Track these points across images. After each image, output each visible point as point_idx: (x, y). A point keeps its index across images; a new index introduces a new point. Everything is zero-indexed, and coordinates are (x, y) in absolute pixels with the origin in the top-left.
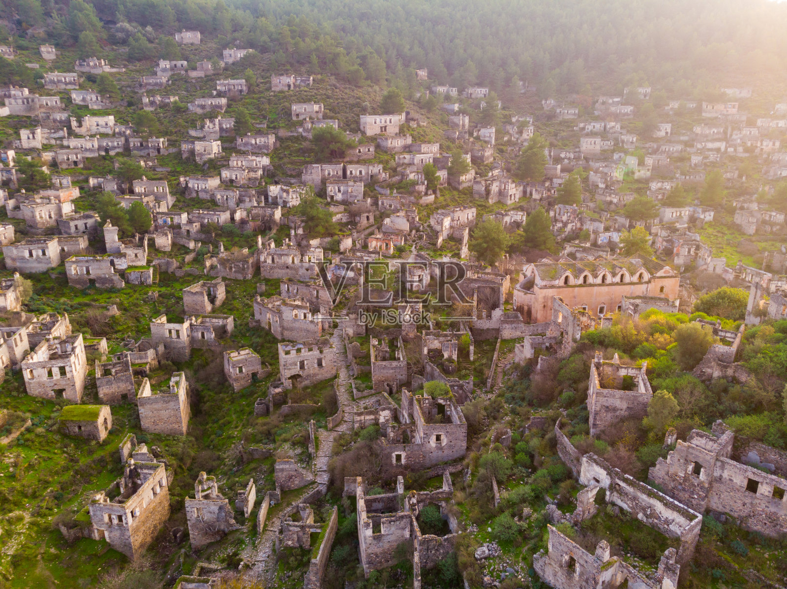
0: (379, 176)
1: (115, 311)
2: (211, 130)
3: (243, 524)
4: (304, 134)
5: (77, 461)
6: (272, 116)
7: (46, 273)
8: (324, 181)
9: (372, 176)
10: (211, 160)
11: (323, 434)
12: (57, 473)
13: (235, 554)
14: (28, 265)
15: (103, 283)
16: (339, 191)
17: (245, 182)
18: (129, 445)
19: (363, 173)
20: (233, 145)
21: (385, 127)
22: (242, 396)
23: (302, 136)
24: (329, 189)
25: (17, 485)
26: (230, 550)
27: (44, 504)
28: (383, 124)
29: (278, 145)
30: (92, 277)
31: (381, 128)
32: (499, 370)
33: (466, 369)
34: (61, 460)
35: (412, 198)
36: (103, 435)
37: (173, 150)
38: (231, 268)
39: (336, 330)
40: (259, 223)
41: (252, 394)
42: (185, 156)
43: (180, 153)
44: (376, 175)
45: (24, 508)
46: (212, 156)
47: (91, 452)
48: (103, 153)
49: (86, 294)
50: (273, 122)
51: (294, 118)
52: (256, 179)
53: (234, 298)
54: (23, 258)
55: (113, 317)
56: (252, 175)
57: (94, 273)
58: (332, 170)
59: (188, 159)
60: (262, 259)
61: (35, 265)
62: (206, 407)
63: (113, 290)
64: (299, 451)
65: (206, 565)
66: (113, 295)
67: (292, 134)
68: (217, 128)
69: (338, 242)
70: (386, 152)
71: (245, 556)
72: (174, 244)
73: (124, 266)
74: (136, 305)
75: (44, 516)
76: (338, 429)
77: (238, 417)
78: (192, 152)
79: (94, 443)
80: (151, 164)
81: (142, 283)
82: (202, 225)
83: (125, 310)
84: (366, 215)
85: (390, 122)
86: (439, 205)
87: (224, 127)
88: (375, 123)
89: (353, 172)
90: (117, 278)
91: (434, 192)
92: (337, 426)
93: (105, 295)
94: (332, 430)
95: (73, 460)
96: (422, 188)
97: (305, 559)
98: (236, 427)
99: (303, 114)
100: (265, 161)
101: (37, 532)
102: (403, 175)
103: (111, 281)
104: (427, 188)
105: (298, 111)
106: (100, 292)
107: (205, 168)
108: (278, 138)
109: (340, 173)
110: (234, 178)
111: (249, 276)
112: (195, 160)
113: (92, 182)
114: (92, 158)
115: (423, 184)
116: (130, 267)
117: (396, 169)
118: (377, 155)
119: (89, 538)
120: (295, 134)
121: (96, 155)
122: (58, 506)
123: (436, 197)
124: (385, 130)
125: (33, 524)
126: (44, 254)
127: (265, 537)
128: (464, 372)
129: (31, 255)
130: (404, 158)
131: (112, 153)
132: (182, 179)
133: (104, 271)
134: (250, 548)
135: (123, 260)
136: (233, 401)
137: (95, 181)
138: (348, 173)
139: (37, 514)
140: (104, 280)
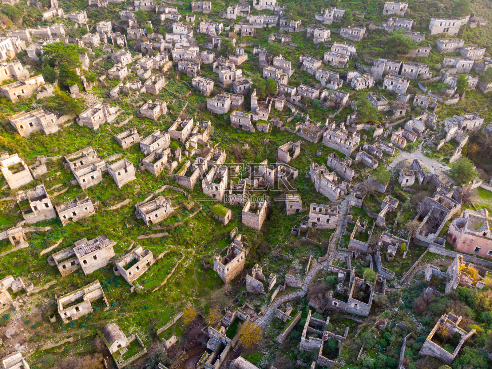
0: (424, 76)
1: (247, 147)
2: (328, 18)
3: (267, 293)
4: (386, 29)
5: (215, 232)
6: (370, 8)
7: (222, 115)
8: (385, 74)
9: (419, 75)
10: (322, 43)
11: (315, 263)
12: (207, 235)
13: (260, 306)
14: (216, 110)
15: (245, 128)
16: (392, 84)
17: (337, 64)
18: (235, 232)
19: (414, 71)
20: (338, 32)
21: (448, 29)
22: (289, 219)
23: (384, 31)
24: (385, 81)
25: (192, 237)
26: (258, 303)
27: (200, 249)
28: (447, 26)
29: (366, 36)
30: (241, 124)
31: (445, 29)
32: (414, 272)
33: (398, 262)
34: (209, 230)
35: (441, 99)
36: (226, 222)
37: (302, 30)
38: (307, 135)
39: (347, 197)
40: (333, 104)
41: (294, 219)
42: (308, 36)
43: (305, 33)
44: (422, 74)
45: (193, 247)
46: (323, 40)
47: (220, 229)
48: (265, 26)
49: (237, 132)
50: (369, 14)
51: (384, 13)
52: (344, 63)
53: (304, 155)
54: (214, 106)
55: (245, 150)
56: (342, 60)
57: (242, 122)
58: (392, 66)
59: (309, 38)
60: (325, 135)
61: (219, 110)
62: (273, 218)
63: (249, 133)
64: (301, 267)
65: (248, 305)
66: (249, 136)
67: (378, 28)
68: (332, 17)
69: (374, 130)
70: (439, 52)
71: (263, 309)
72: (285, 107)
73: (257, 119)
74: (258, 145)
75: (199, 254)
76: (323, 263)
77: (284, 230)
78: (312, 34)
79: (222, 225)
80: (288, 40)
81: (263, 131)
82: (303, 97)
83: (252, 146)
84: (400, 110)
85: (453, 25)
86: (459, 107)
87: (337, 16)
88: (441, 25)
89: (407, 70)
90: (252, 127)
91: (460, 95)
92: (323, 261)
93: (245, 135)
94: (320, 263)
95: (213, 230)
96: (451, 92)
97: (282, 327)
98: (282, 235)
99: (391, 11)
100: (353, 49)
101: (196, 260)
102: (443, 76)
103: (249, 128)
104: (456, 93)
105: (388, 8)
106: (243, 132)
107: (317, 47)
108: (368, 30)
109: (398, 69)
110: (331, 60)
111: (316, 142)
112: (312, 40)
113: (255, 50)
114: (259, 29)
115: (454, 88)
116: (260, 120)
117: (440, 70)
118: (432, 54)
119: (212, 269)
120: (380, 28)
121: (261, 27)
122: (205, 250)
123: (460, 100)
124: (447, 31)
125: (195, 256)
126: (223, 106)
127: (273, 305)
128: (395, 264)
129: (218, 105)
130: (450, 61)
131: (270, 26)
132: (301, 58)
133: (247, 123)
134: (266, 306)
135: (257, 116)
136: (285, 219)
137: (257, 50)
138: (403, 70)
139: (197, 252)
140: (246, 127)
